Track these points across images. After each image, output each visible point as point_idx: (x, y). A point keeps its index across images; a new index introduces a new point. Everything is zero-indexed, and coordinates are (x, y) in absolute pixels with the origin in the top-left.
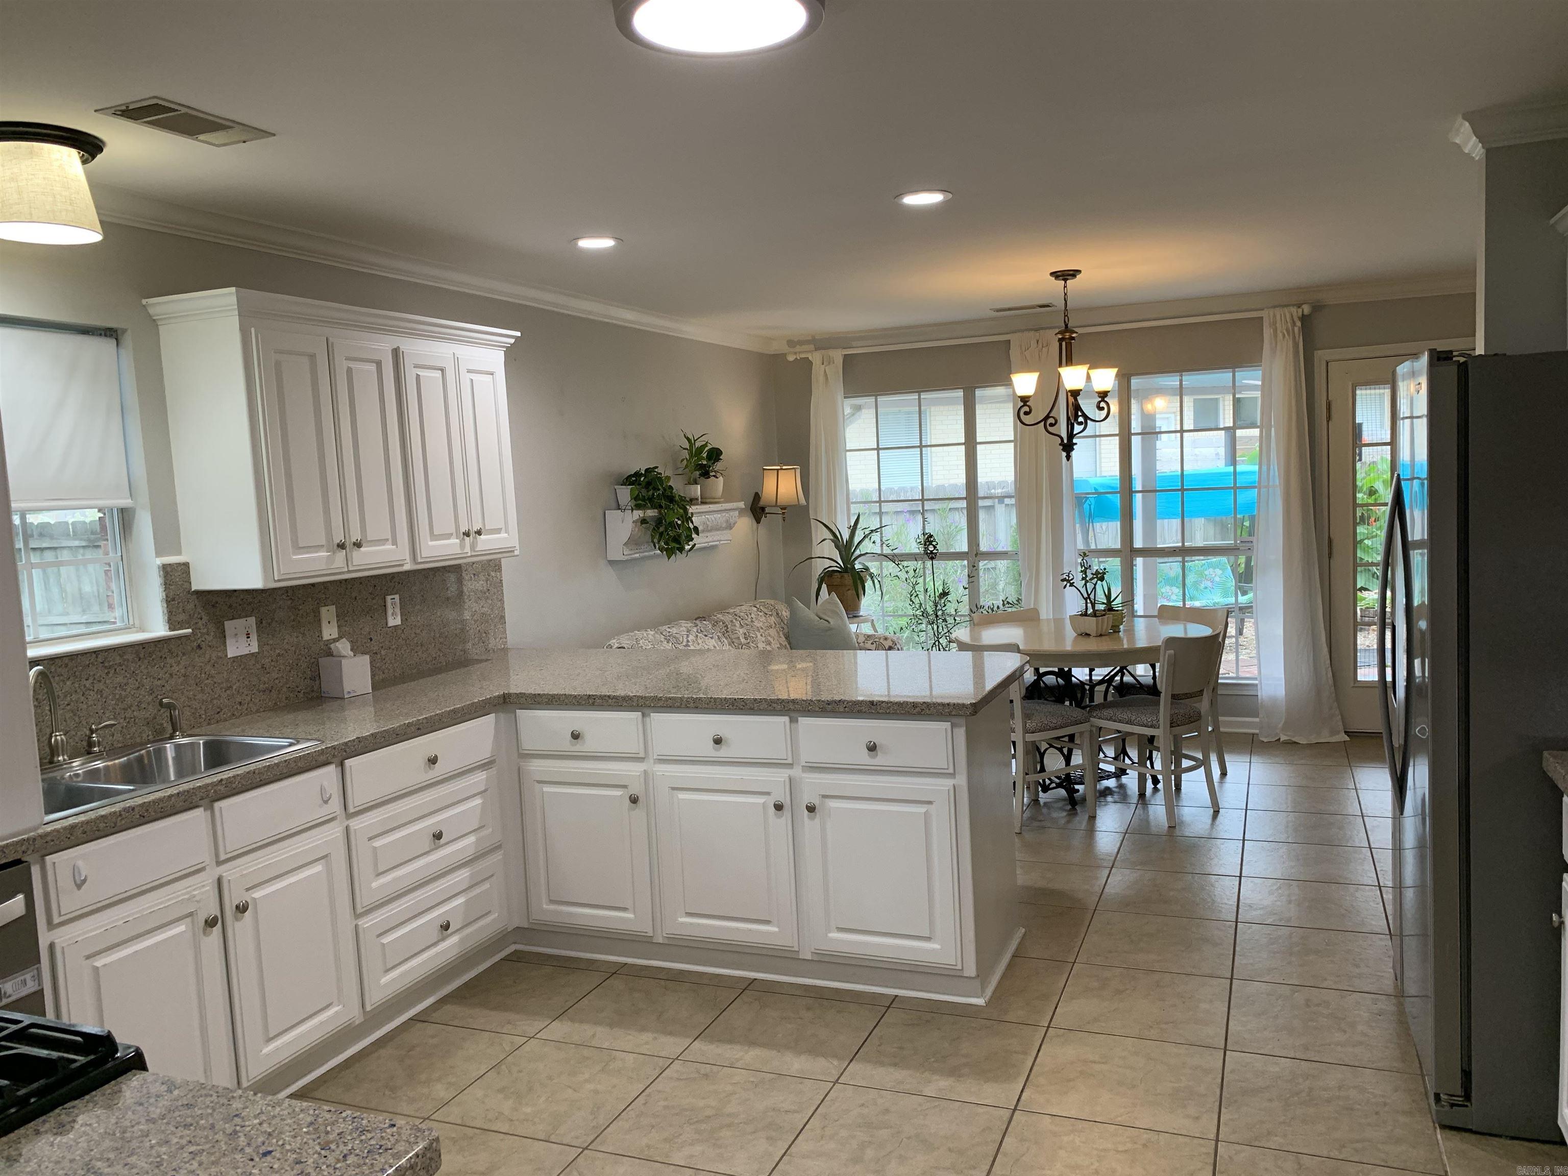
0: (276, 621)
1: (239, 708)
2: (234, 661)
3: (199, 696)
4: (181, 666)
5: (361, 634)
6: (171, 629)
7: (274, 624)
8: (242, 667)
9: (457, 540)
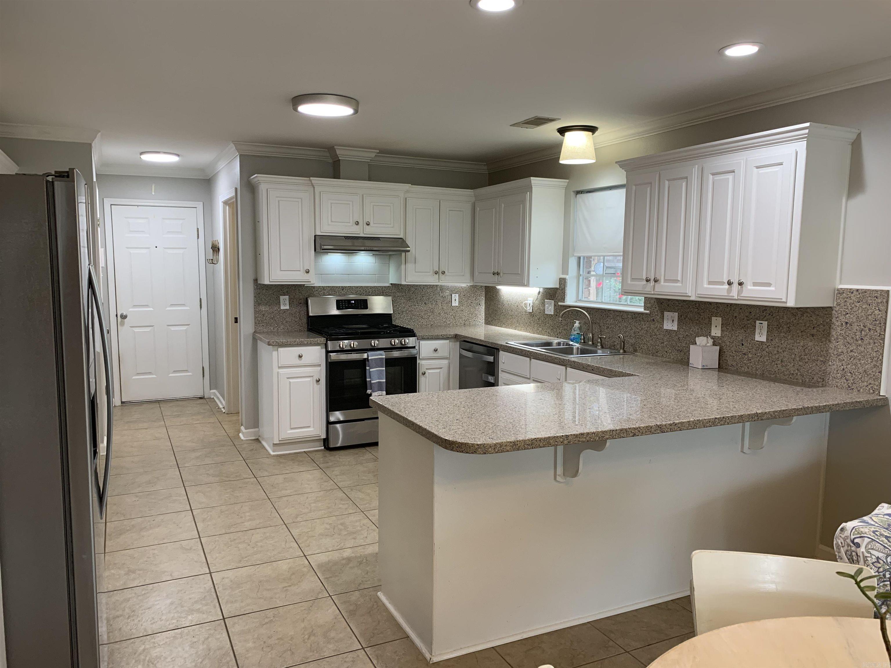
0: (689, 318)
1: (666, 354)
2: (666, 331)
3: (651, 342)
4: (646, 326)
5: (736, 339)
6: (645, 310)
7: (687, 319)
8: (670, 335)
9: (726, 286)
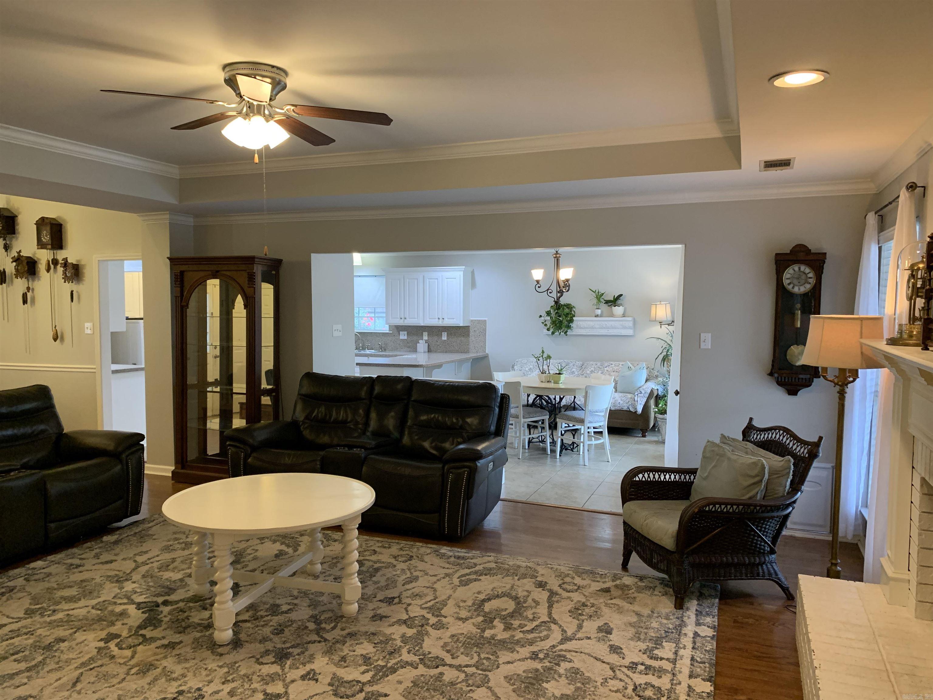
0: (414, 333)
1: (402, 349)
2: (402, 339)
5: (434, 340)
6: (388, 331)
8: (404, 341)
9: (437, 320)
